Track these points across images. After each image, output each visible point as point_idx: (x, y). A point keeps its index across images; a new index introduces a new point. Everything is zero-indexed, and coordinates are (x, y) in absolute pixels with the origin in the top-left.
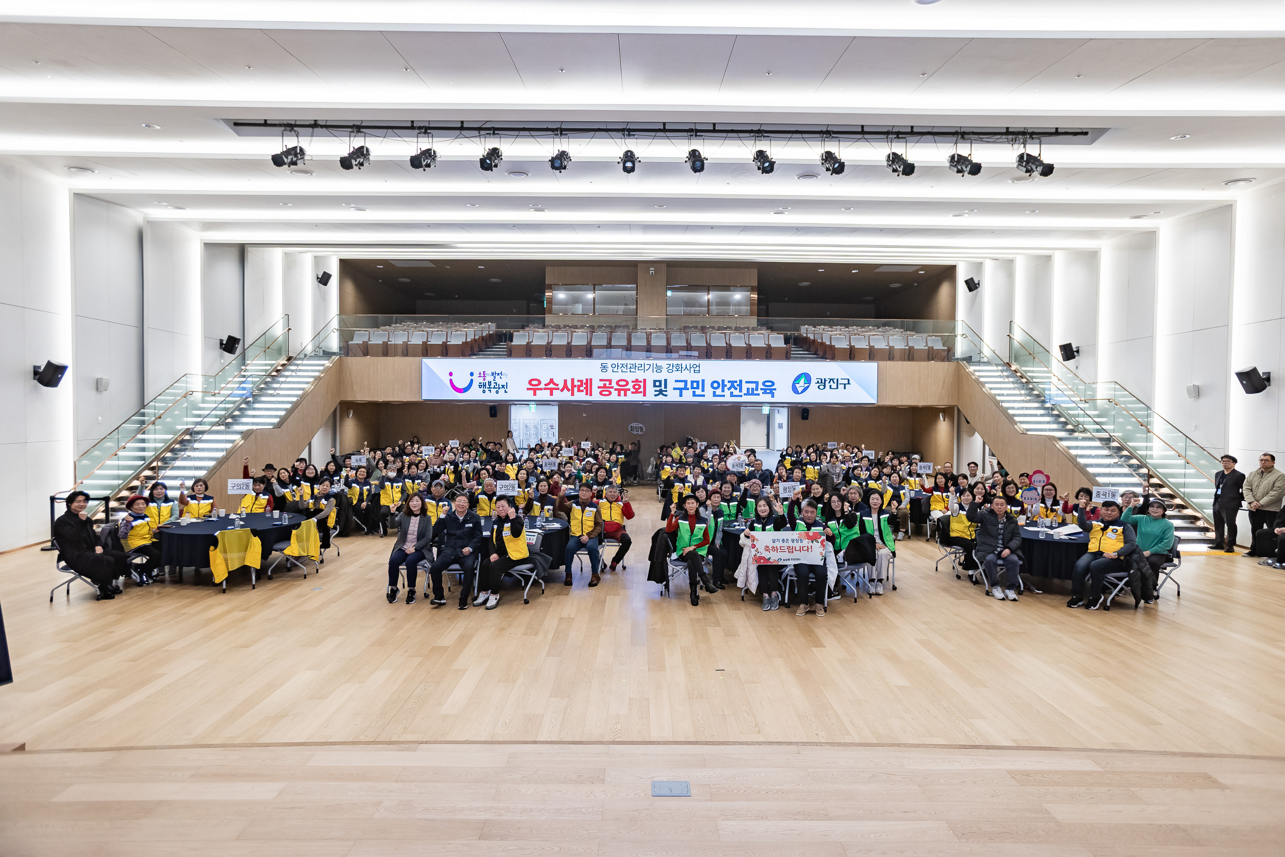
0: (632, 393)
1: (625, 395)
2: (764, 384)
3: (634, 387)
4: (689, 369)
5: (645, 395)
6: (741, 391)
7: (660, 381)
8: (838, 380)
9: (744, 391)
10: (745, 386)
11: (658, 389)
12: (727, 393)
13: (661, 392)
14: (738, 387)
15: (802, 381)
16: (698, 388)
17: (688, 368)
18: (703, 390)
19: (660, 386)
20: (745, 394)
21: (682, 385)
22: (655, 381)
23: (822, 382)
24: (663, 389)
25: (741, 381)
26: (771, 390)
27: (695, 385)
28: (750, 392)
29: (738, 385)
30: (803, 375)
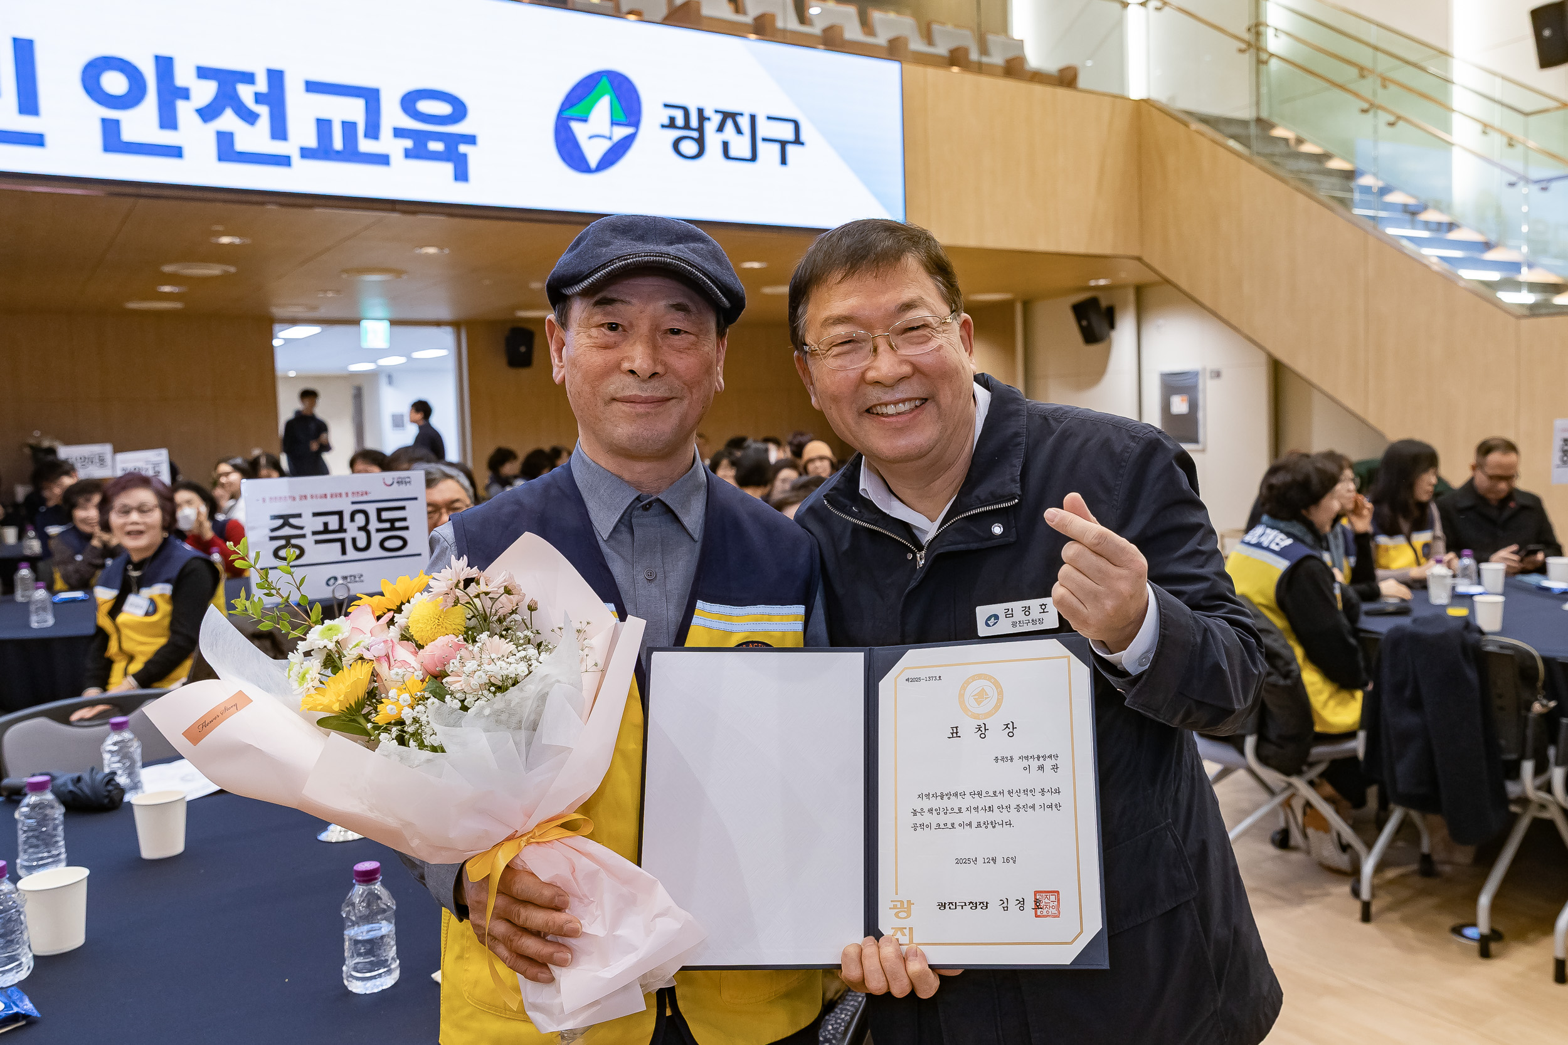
2: (409, 102)
6: (279, 131)
8: (753, 118)
9: (303, 133)
14: (263, 111)
15: (602, 109)
18: (28, 105)
20: (306, 153)
23: (687, 126)
25: (276, 77)
26: (453, 141)
28: (338, 144)
29: (259, 98)
30: (604, 82)
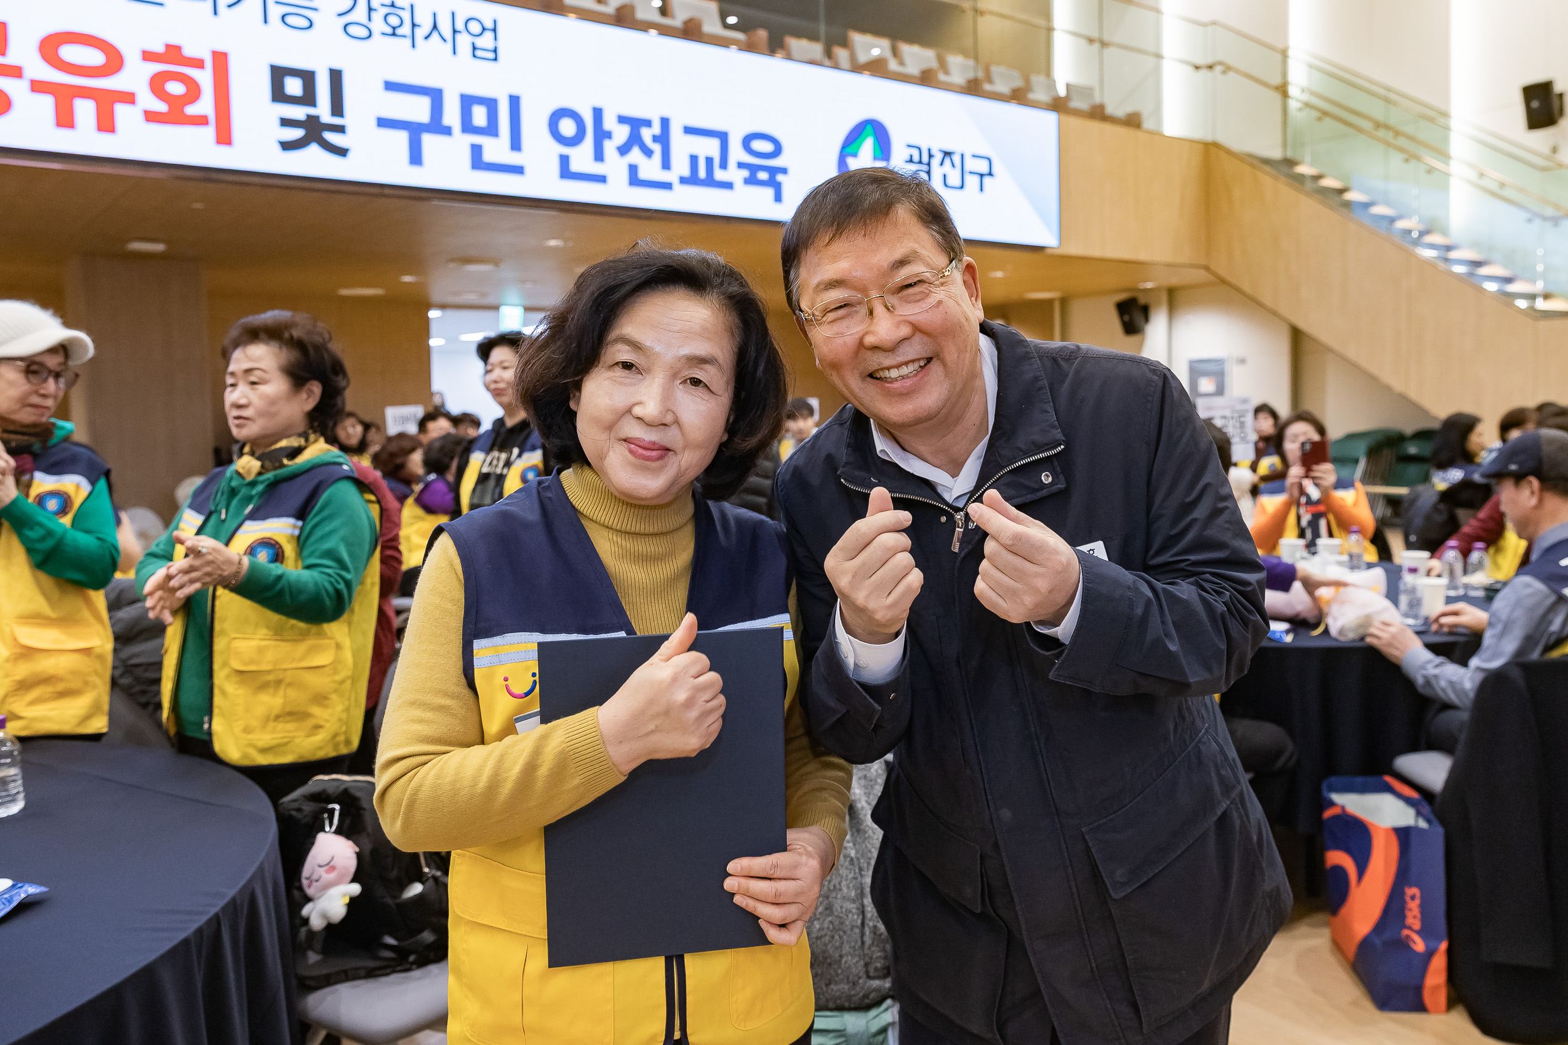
0: (151, 117)
1: (106, 124)
2: (747, 141)
3: (157, 85)
4: (448, 34)
5: (224, 137)
6: (666, 165)
7: (308, 78)
8: (962, 156)
9: (680, 166)
10: (682, 147)
11: (299, 112)
12: (615, 166)
13: (314, 131)
14: (657, 148)
15: (868, 147)
16: (491, 130)
17: (445, 28)
18: (516, 145)
19: (308, 98)
20: (683, 180)
21: (418, 109)
22: (279, 74)
23: (921, 162)
24: (326, 117)
25: (665, 122)
26: (773, 171)
27: (480, 116)
28: (702, 173)
29: (655, 139)
30: (869, 128)
